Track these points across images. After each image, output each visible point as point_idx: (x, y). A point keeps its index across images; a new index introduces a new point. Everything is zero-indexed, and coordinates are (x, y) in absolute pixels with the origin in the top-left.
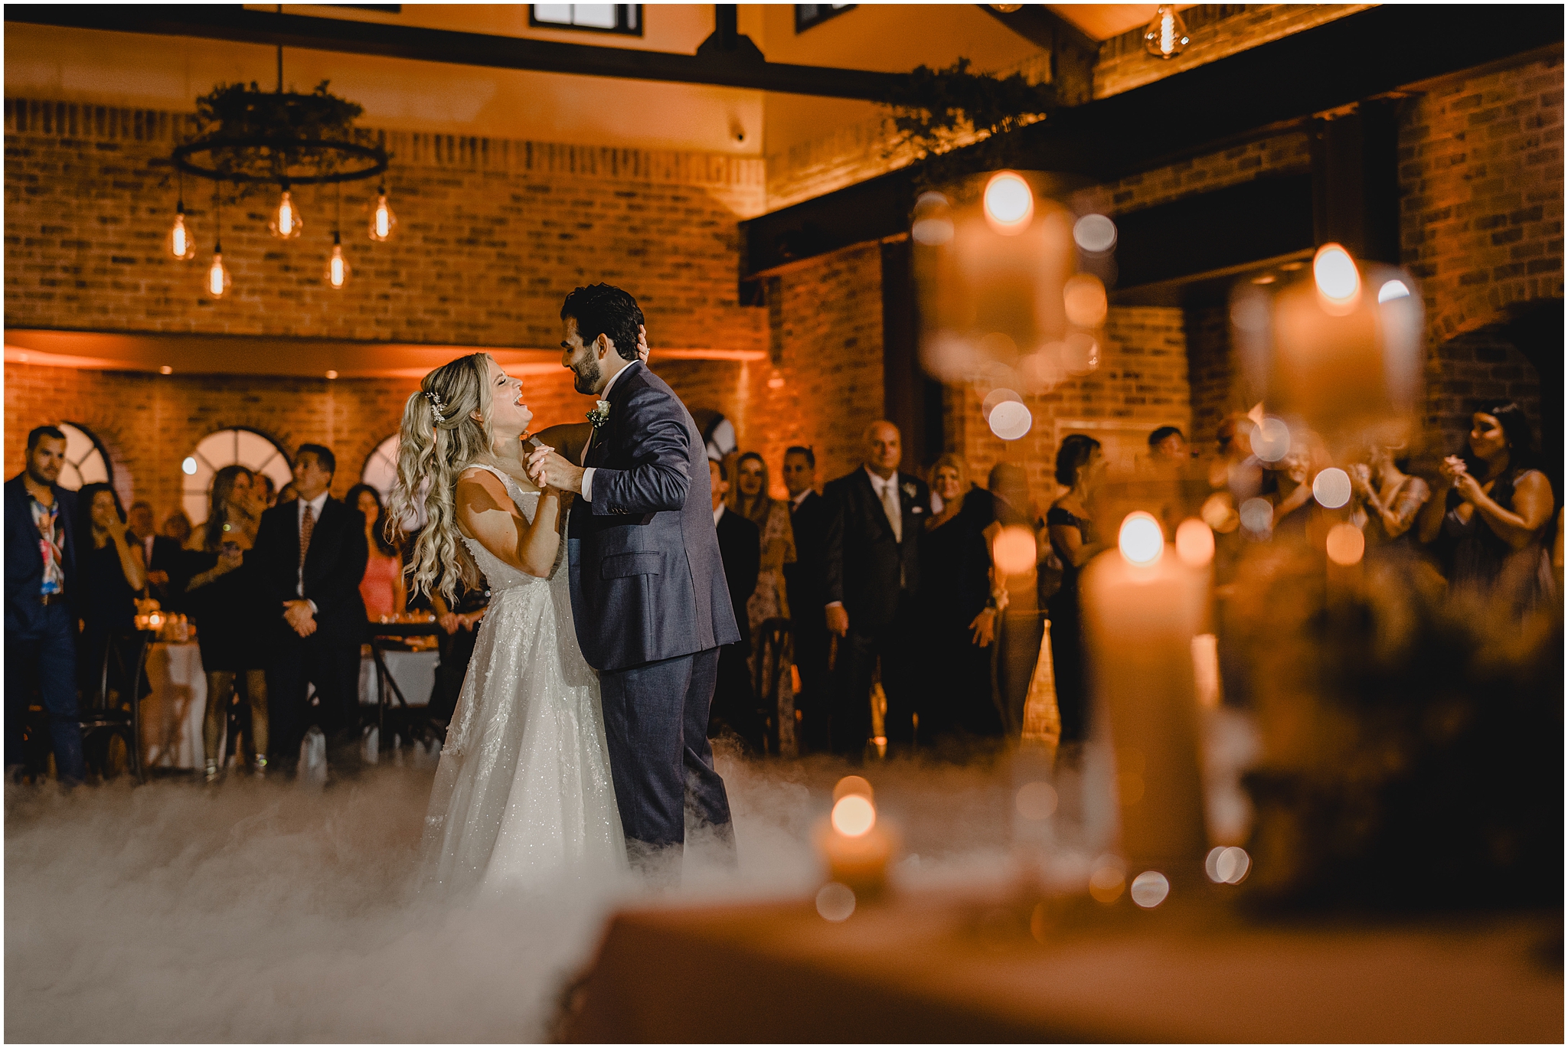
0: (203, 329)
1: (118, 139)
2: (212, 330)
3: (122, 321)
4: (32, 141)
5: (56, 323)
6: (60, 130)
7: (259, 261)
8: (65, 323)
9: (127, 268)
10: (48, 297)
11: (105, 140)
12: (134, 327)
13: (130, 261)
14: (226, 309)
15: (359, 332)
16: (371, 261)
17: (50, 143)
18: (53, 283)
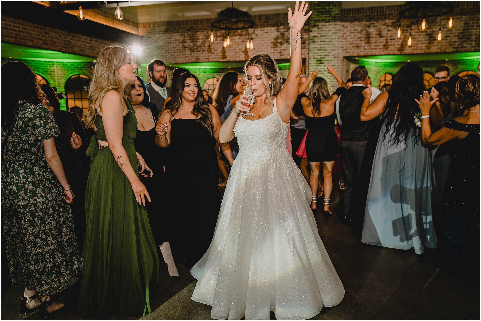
0: (409, 53)
1: (393, 12)
2: (412, 53)
3: (391, 53)
4: (374, 15)
5: (377, 54)
6: (380, 12)
7: (424, 36)
8: (379, 54)
9: (393, 41)
10: (376, 49)
11: (390, 13)
12: (394, 54)
13: (394, 39)
14: (415, 48)
15: (448, 50)
16: (453, 33)
17: (378, 15)
18: (377, 46)
